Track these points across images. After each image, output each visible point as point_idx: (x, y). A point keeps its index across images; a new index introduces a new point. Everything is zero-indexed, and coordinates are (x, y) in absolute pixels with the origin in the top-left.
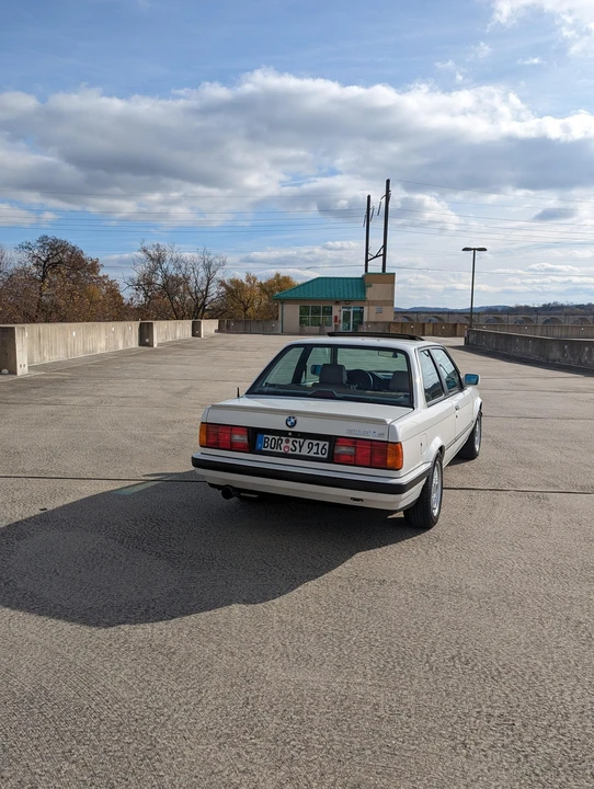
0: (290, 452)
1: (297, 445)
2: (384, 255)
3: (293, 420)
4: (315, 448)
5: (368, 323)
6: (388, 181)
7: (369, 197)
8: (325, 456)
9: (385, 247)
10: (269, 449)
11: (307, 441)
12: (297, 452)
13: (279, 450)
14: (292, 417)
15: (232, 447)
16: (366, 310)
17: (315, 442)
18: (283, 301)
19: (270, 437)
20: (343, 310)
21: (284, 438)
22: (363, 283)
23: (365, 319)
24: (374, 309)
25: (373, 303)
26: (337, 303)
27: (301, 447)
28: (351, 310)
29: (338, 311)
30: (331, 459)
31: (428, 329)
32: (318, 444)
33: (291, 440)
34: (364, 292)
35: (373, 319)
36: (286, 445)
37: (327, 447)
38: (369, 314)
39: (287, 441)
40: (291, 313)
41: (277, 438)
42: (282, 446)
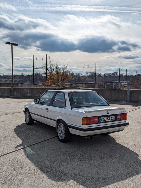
0: (108, 121)
1: (108, 118)
4: (112, 118)
8: (115, 120)
10: (103, 121)
11: (110, 117)
12: (109, 120)
13: (105, 121)
15: (94, 123)
17: (112, 117)
19: (102, 118)
21: (105, 117)
27: (109, 119)
32: (113, 117)
33: (107, 117)
36: (106, 119)
37: (114, 117)
39: (106, 118)
42: (105, 119)
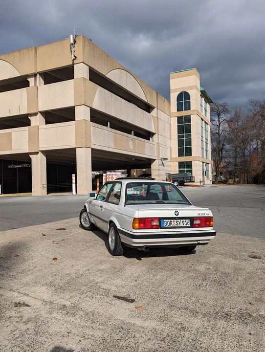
0: (176, 226)
1: (178, 223)
3: (177, 213)
4: (185, 223)
8: (189, 225)
10: (167, 226)
11: (182, 221)
12: (179, 225)
13: (171, 226)
15: (152, 227)
17: (184, 220)
19: (167, 221)
21: (172, 221)
27: (180, 223)
30: (193, 226)
32: (186, 221)
36: (174, 223)
37: (189, 222)
39: (174, 222)
41: (169, 221)
42: (172, 224)
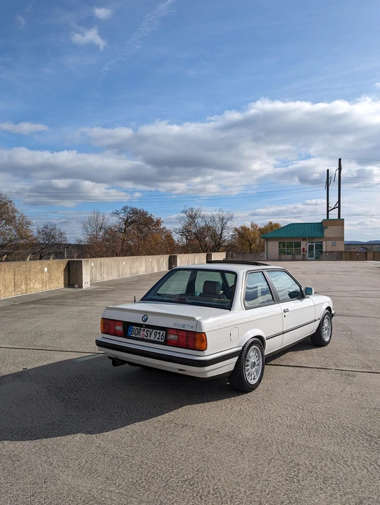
0: (145, 337)
1: (149, 333)
2: (339, 207)
3: (146, 317)
4: (158, 335)
5: (326, 252)
6: (340, 160)
7: (328, 170)
8: (163, 341)
9: (339, 202)
10: (134, 335)
11: (154, 331)
12: (148, 338)
13: (139, 336)
14: (146, 314)
15: (115, 334)
16: (324, 243)
17: (158, 331)
18: (267, 239)
19: (135, 328)
20: (308, 244)
21: (142, 329)
22: (321, 226)
23: (324, 250)
24: (330, 243)
25: (329, 239)
26: (304, 239)
27: (150, 335)
28: (314, 244)
29: (305, 245)
30: (166, 343)
31: (370, 255)
32: (160, 333)
33: (146, 329)
34: (323, 232)
35: (330, 249)
36: (143, 334)
37: (164, 335)
38: (326, 246)
39: (144, 331)
40: (273, 247)
41: (139, 328)
42: (141, 334)
